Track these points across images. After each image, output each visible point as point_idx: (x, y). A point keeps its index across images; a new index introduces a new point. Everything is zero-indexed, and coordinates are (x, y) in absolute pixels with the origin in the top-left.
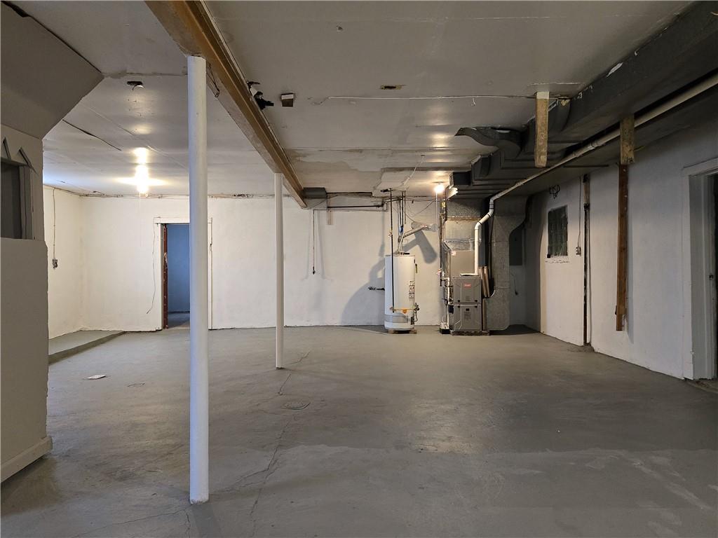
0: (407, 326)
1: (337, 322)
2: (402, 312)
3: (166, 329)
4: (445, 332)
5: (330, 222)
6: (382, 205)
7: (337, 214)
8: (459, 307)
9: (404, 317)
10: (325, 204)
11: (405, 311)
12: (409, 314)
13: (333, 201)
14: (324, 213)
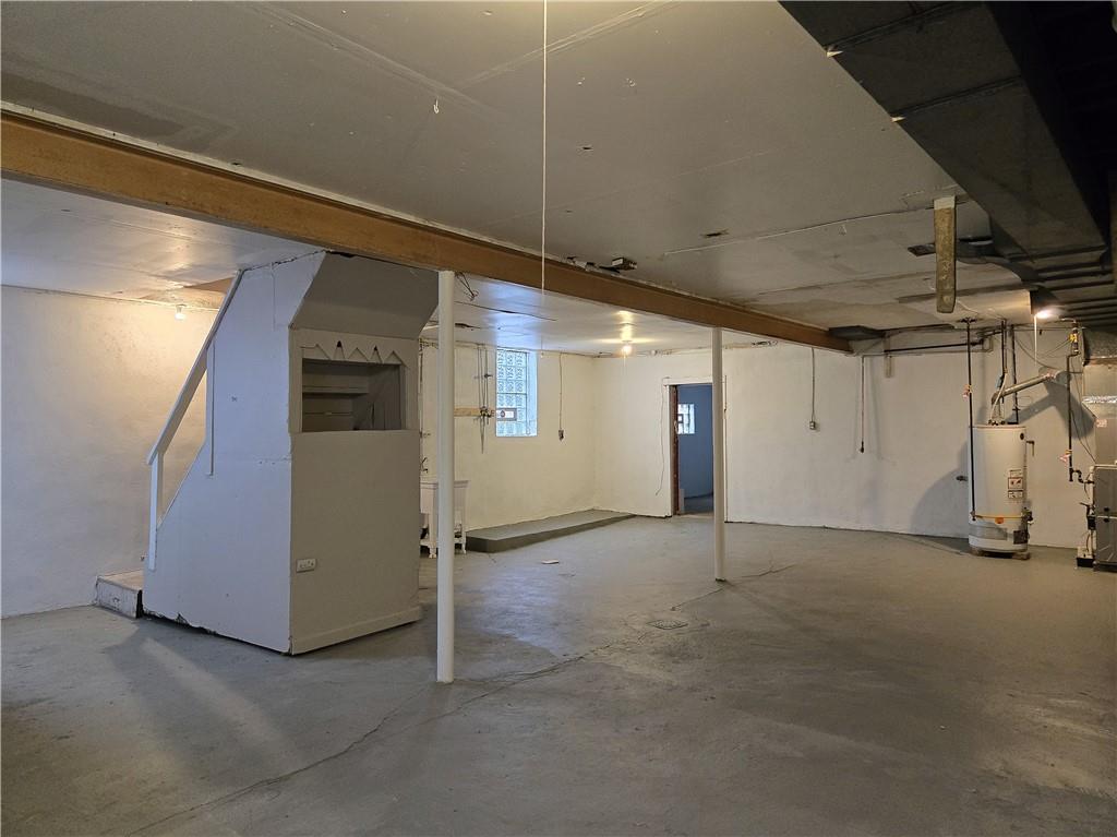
0: (1008, 545)
1: (903, 528)
2: (994, 521)
3: (676, 517)
4: (1083, 563)
5: (889, 373)
6: (981, 342)
7: (900, 360)
8: (1106, 520)
9: (1000, 530)
10: (881, 347)
11: (1000, 520)
12: (1012, 526)
13: (895, 342)
14: (881, 361)
